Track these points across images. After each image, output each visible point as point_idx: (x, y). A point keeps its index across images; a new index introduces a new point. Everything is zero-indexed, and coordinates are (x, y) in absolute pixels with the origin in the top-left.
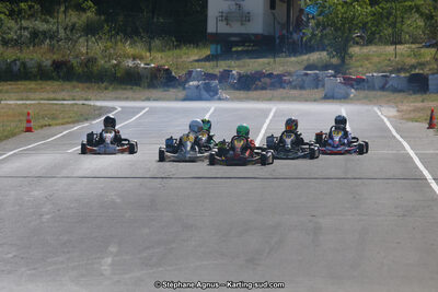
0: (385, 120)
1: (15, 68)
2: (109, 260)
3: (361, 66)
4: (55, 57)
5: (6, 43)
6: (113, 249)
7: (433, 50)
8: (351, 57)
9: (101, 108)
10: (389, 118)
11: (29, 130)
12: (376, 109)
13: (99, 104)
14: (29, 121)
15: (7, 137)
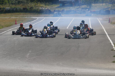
0: (99, 21)
1: (14, 10)
2: (29, 54)
3: (95, 8)
4: (24, 7)
5: (12, 4)
6: (30, 52)
7: (111, 5)
8: (92, 6)
9: (34, 19)
10: (100, 20)
11: (16, 24)
12: (97, 18)
13: (33, 18)
14: (16, 22)
15: (10, 26)
